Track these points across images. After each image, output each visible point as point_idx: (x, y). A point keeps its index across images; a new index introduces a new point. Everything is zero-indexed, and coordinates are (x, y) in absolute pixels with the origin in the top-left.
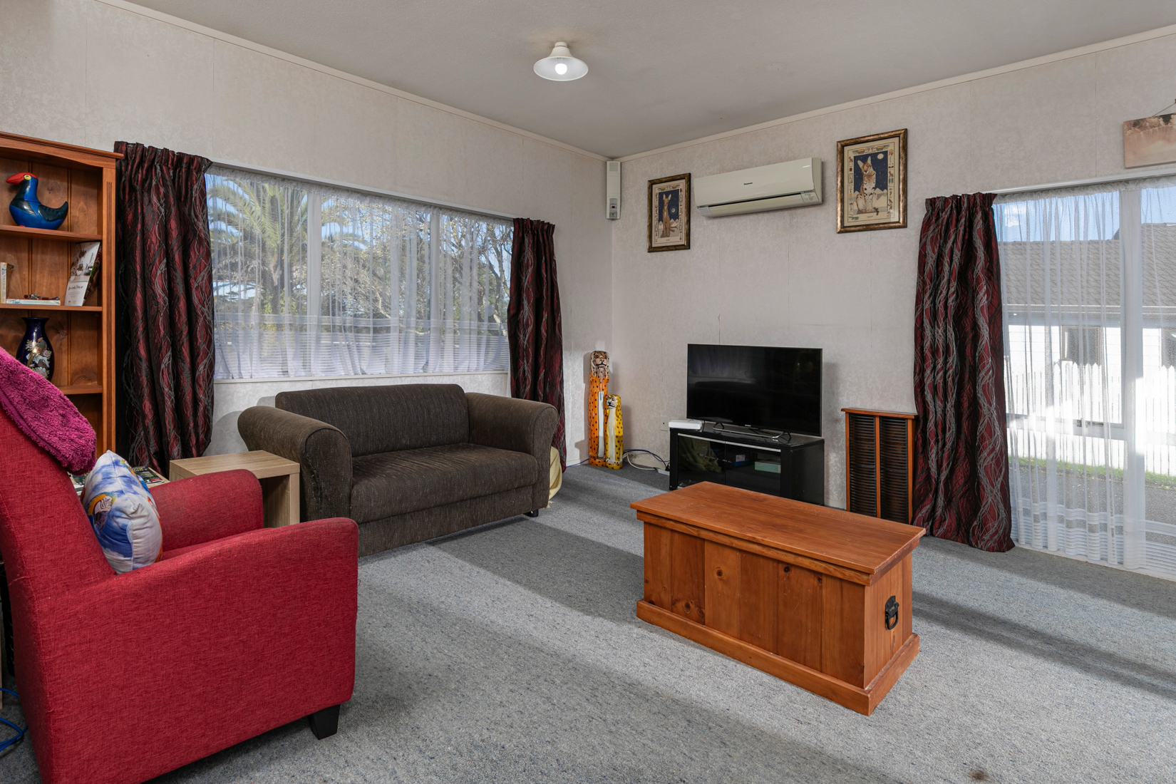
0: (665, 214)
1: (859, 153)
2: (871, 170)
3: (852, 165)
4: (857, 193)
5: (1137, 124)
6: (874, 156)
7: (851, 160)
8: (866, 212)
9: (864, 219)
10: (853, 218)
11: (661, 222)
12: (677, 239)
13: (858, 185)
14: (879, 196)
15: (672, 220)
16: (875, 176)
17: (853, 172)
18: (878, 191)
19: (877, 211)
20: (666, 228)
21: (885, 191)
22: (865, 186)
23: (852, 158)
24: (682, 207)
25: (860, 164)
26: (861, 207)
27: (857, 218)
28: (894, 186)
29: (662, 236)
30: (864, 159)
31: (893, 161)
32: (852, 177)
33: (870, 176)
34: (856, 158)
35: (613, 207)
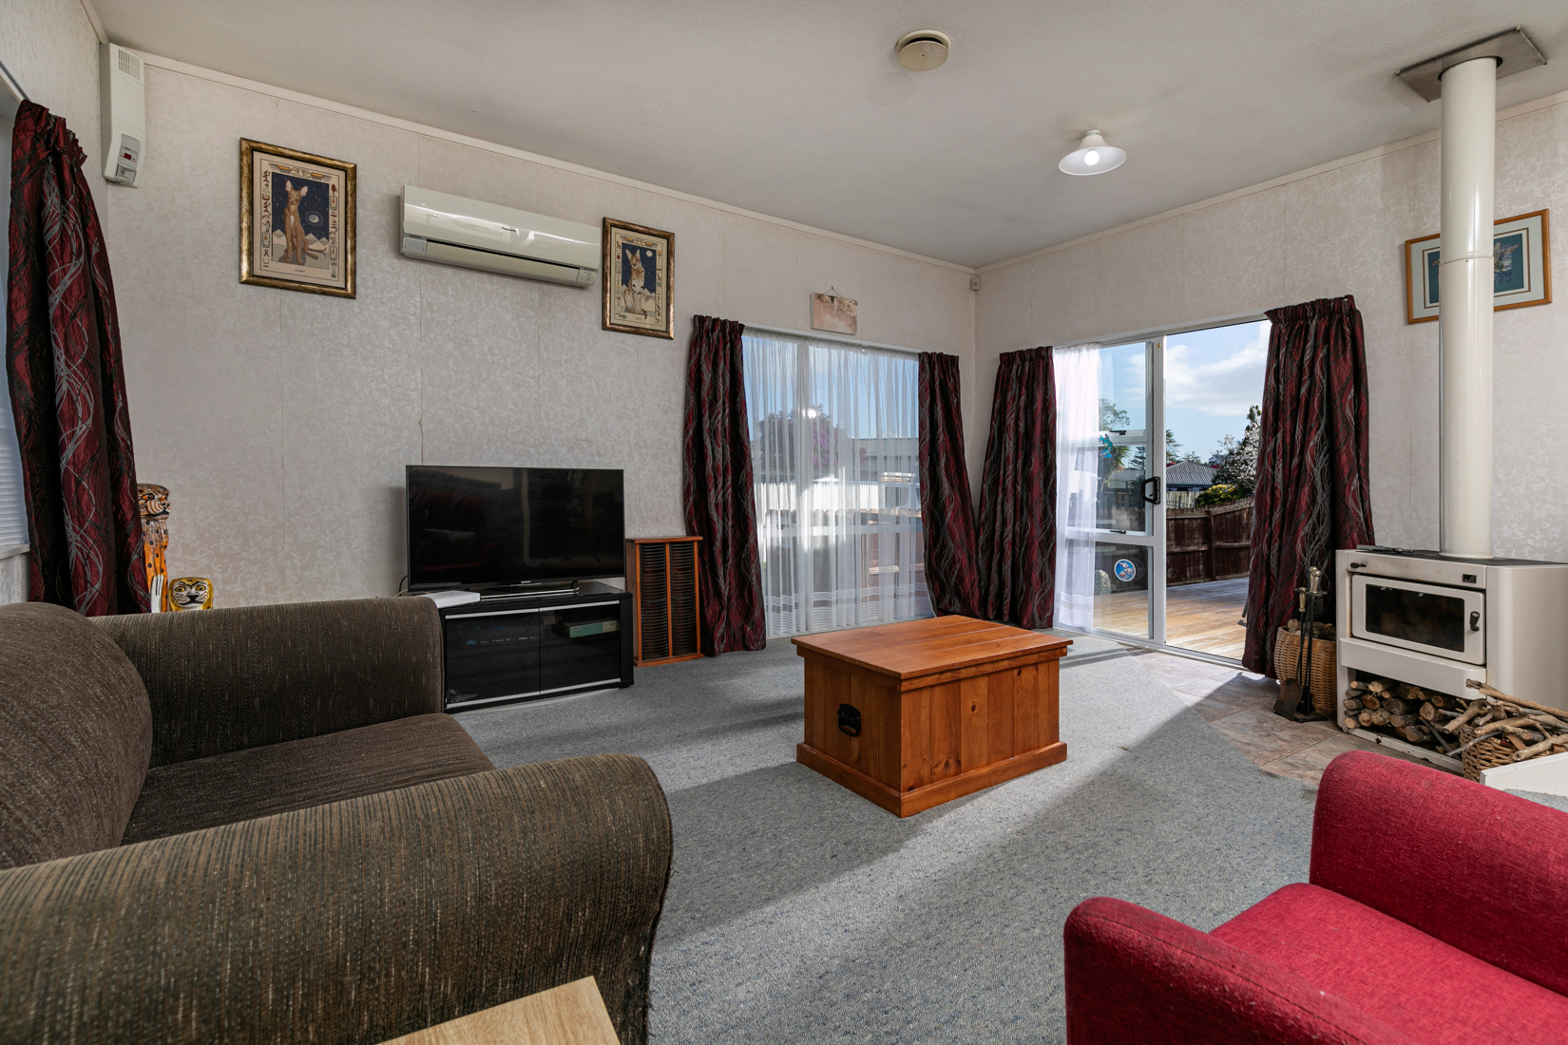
0: (292, 219)
1: (628, 241)
2: (639, 265)
3: (620, 252)
4: (625, 287)
5: (820, 297)
6: (643, 251)
7: (619, 246)
8: (634, 313)
9: (632, 320)
10: (621, 316)
11: (279, 232)
12: (327, 274)
13: (626, 280)
14: (648, 298)
15: (311, 236)
16: (643, 274)
17: (620, 260)
18: (646, 291)
19: (645, 313)
20: (295, 248)
21: (653, 294)
22: (633, 282)
23: (620, 244)
24: (337, 218)
25: (629, 255)
26: (629, 305)
27: (624, 317)
28: (661, 290)
29: (283, 260)
30: (633, 249)
31: (661, 262)
32: (620, 266)
33: (638, 272)
34: (625, 246)
35: (127, 156)
